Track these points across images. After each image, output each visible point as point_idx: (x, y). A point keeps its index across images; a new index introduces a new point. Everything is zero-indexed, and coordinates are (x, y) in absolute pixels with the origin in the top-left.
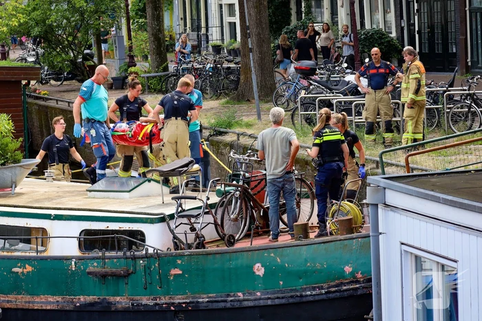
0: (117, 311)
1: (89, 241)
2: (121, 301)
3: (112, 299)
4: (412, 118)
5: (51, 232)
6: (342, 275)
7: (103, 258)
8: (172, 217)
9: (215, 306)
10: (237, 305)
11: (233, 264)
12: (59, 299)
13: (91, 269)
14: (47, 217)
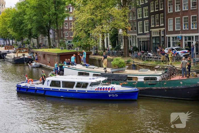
0: (153, 90)
1: (146, 79)
2: (154, 88)
3: (152, 88)
4: (171, 60)
5: (138, 78)
6: (197, 83)
7: (151, 81)
8: (161, 75)
9: (173, 88)
10: (177, 88)
11: (176, 82)
12: (142, 88)
13: (148, 83)
14: (138, 75)
